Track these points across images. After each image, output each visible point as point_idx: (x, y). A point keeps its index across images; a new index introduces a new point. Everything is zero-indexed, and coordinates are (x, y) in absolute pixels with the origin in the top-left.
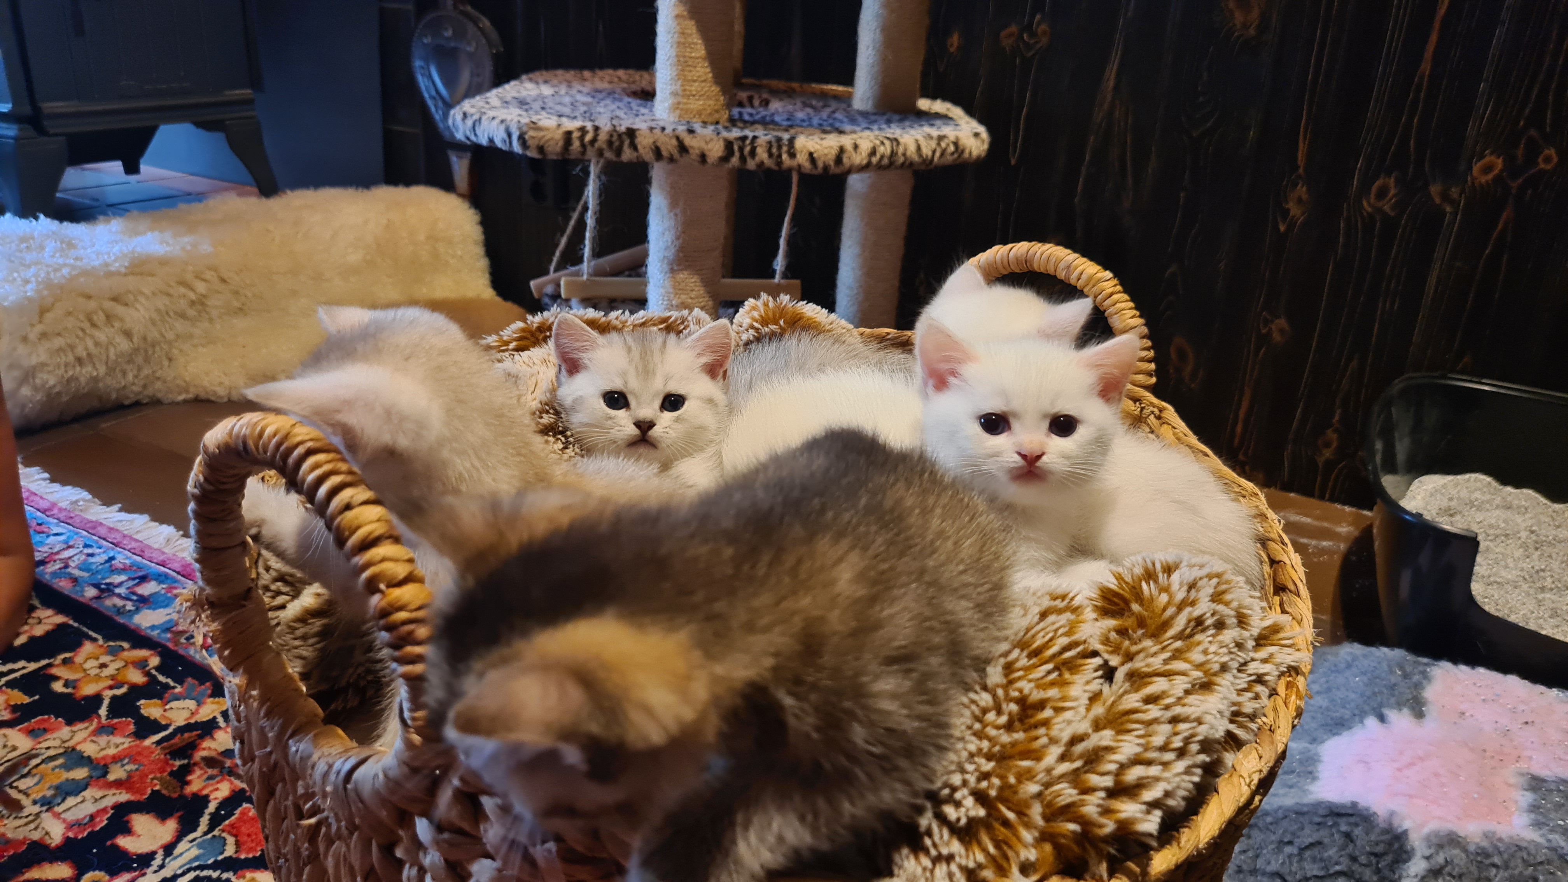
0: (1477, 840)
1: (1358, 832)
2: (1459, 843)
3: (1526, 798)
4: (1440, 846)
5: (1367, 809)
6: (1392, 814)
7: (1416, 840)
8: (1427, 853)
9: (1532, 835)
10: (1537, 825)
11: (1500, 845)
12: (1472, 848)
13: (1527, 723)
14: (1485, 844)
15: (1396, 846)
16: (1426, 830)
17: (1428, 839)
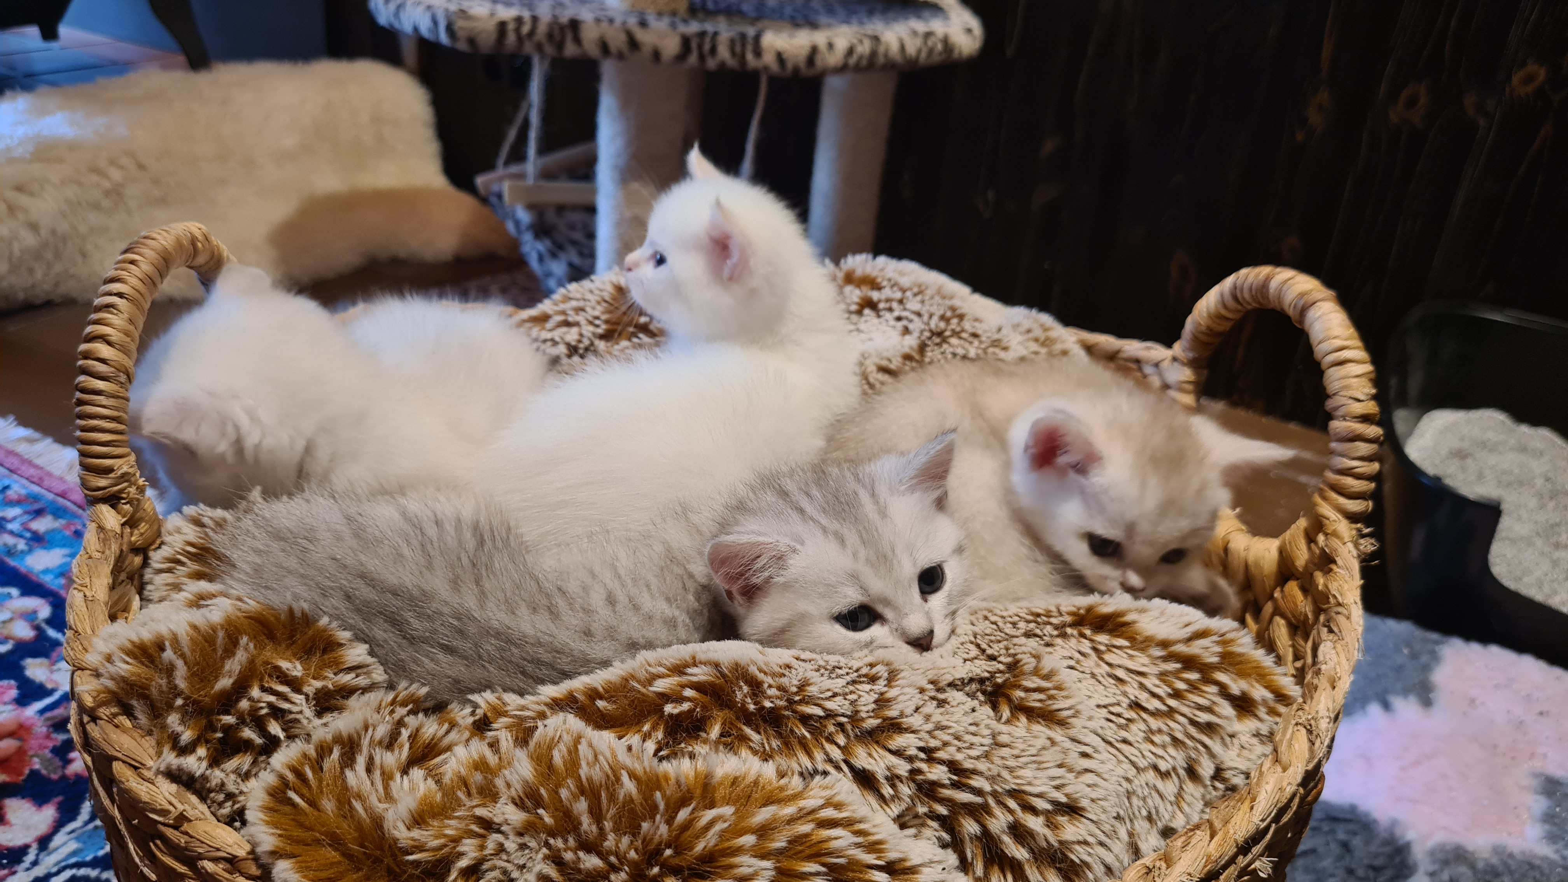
0: (1486, 855)
1: (1357, 842)
2: (1466, 859)
3: (1539, 804)
4: (1446, 863)
5: (1367, 815)
6: (1394, 823)
7: (1419, 853)
8: (1431, 868)
9: (1546, 850)
10: (1551, 838)
11: (1510, 862)
12: (1480, 865)
13: (1541, 714)
14: (1495, 861)
15: (1397, 860)
16: (1430, 843)
17: (1432, 853)
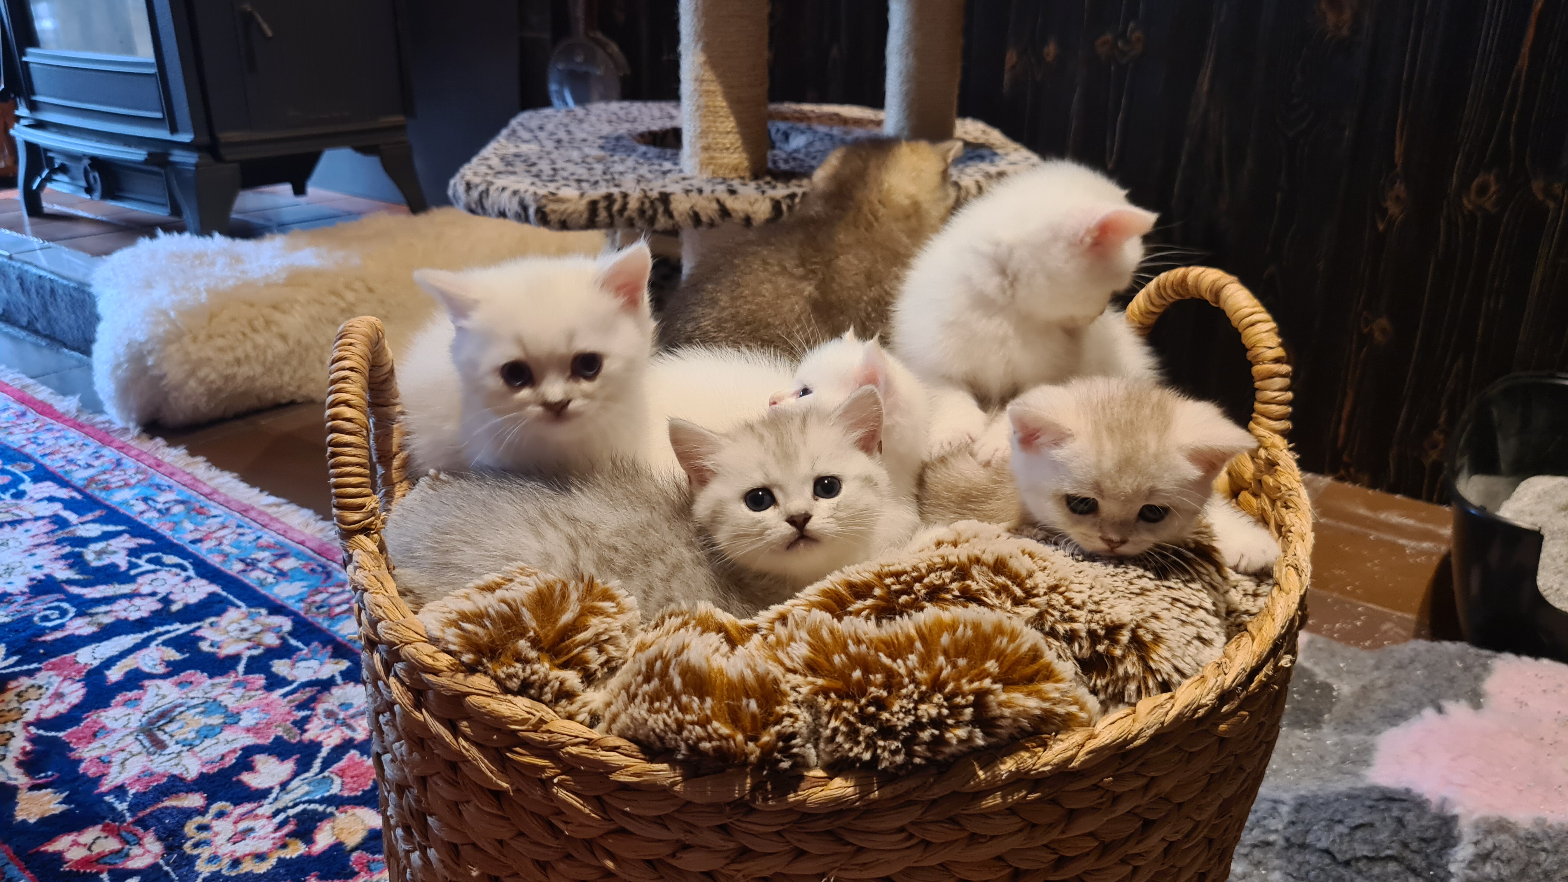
0: (1527, 826)
1: (1410, 817)
2: (1510, 829)
4: (1489, 832)
5: (1420, 796)
6: (1444, 801)
7: (1465, 828)
8: (1475, 839)
11: (1550, 830)
12: (1522, 833)
14: (1536, 830)
15: (1444, 832)
16: (1475, 816)
17: (1476, 826)
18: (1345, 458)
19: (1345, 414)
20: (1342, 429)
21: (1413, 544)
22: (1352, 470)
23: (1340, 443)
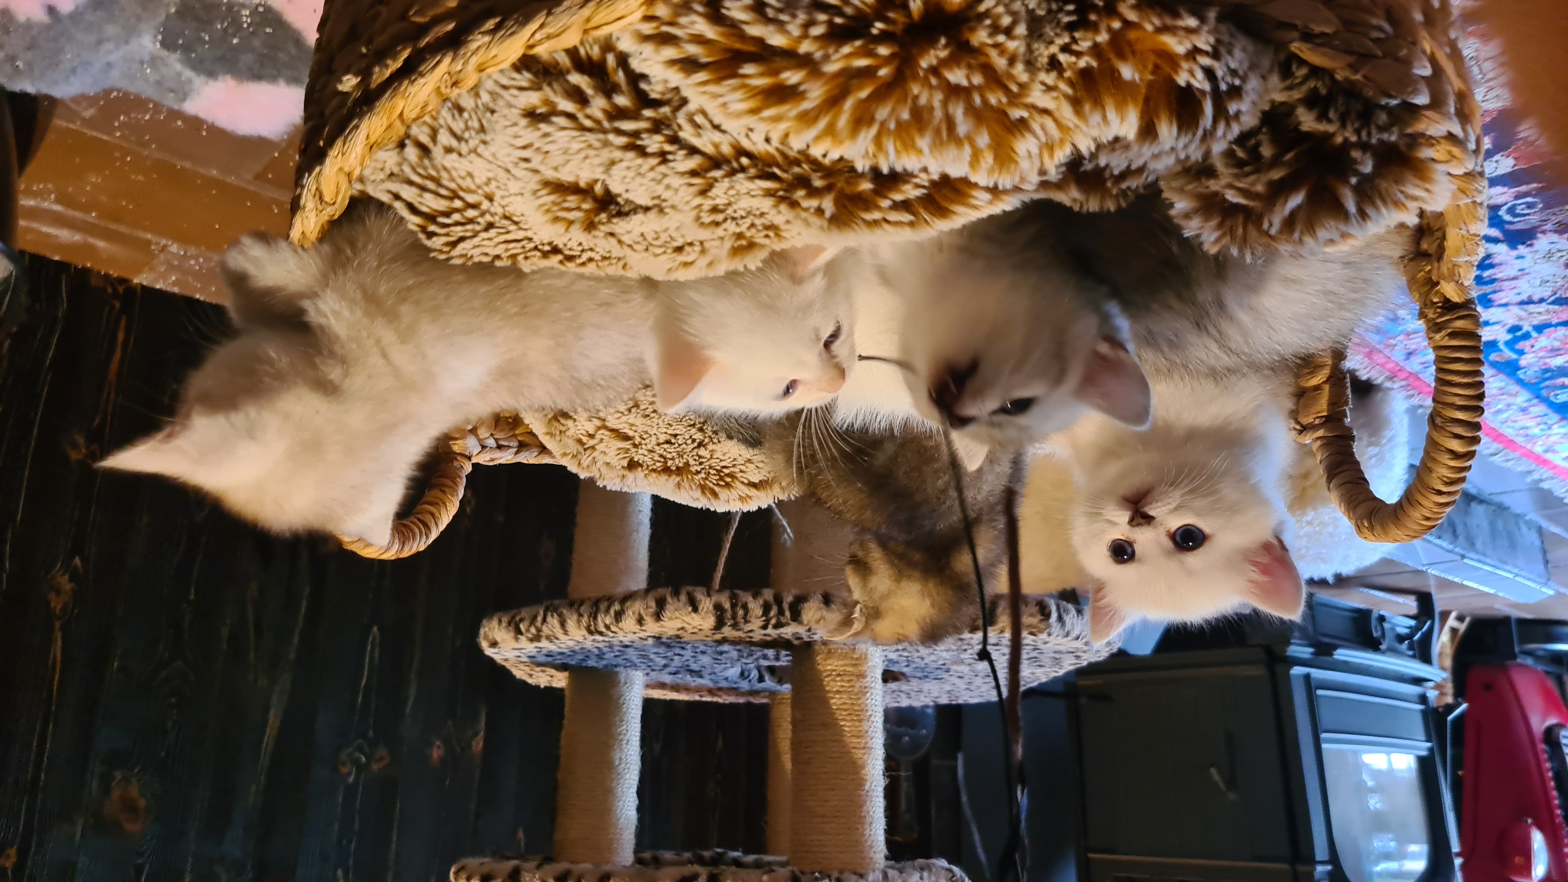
18: (117, 305)
19: (118, 353)
20: (121, 336)
21: (46, 205)
22: (110, 290)
23: (123, 322)
